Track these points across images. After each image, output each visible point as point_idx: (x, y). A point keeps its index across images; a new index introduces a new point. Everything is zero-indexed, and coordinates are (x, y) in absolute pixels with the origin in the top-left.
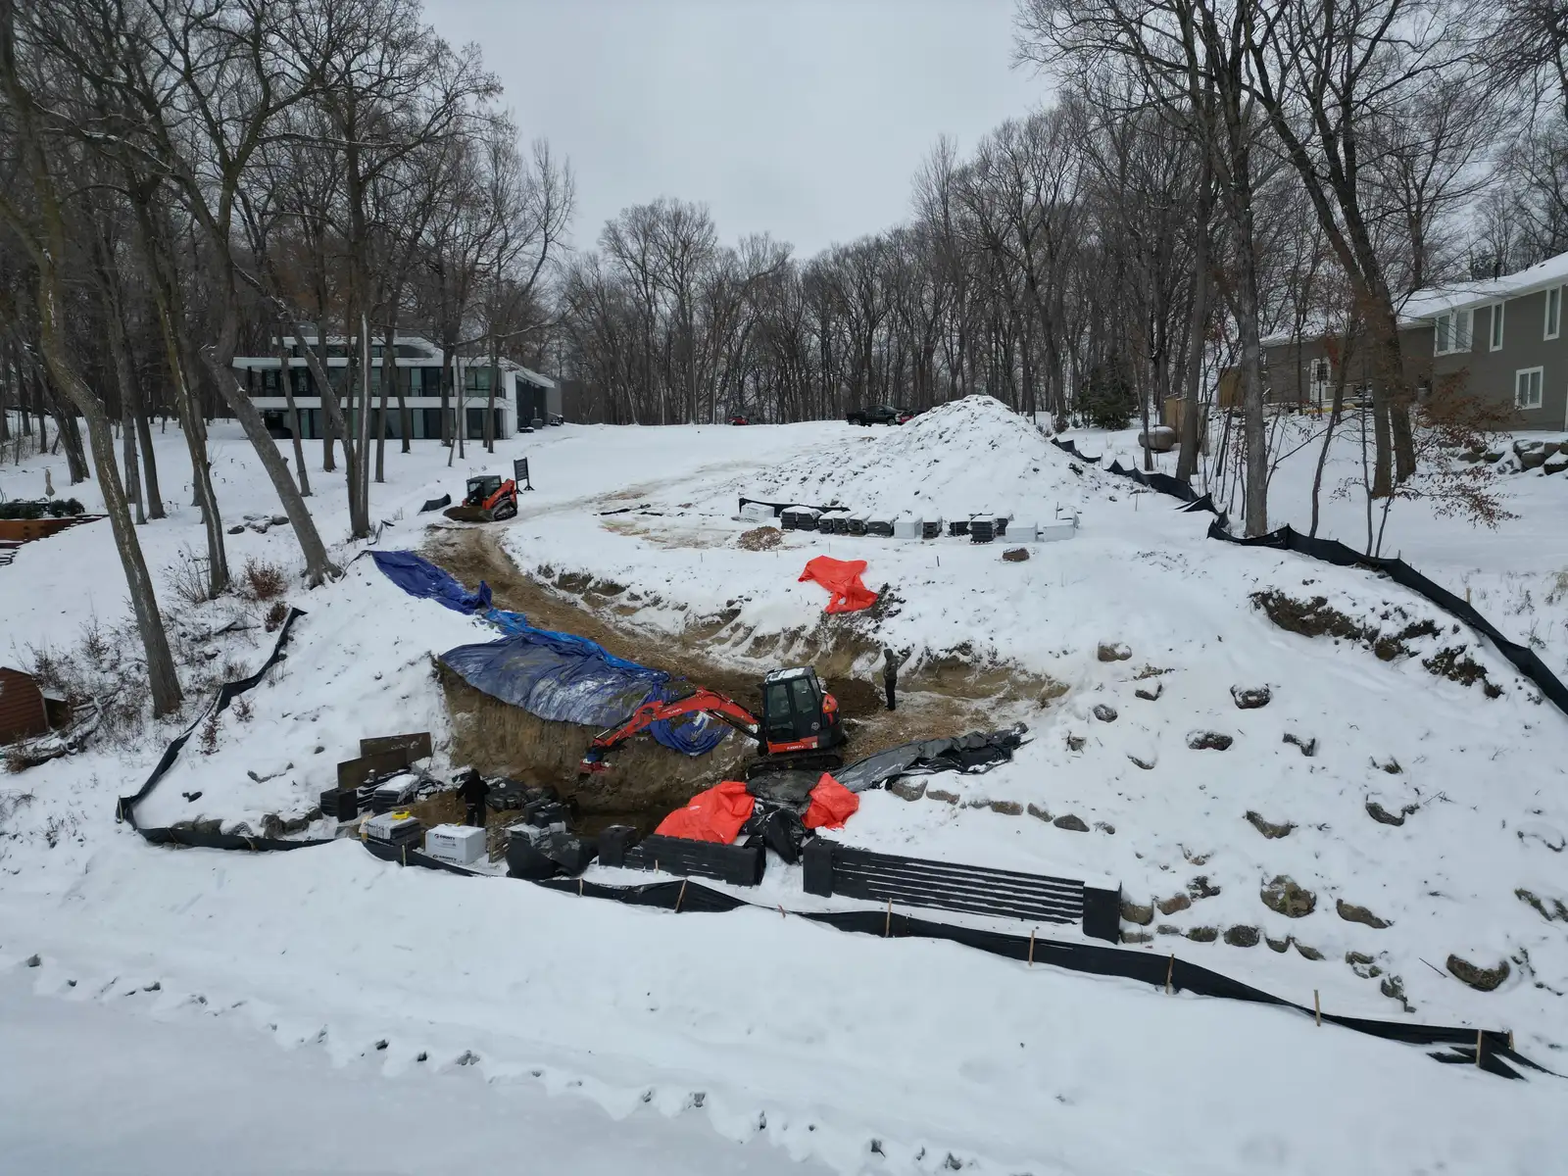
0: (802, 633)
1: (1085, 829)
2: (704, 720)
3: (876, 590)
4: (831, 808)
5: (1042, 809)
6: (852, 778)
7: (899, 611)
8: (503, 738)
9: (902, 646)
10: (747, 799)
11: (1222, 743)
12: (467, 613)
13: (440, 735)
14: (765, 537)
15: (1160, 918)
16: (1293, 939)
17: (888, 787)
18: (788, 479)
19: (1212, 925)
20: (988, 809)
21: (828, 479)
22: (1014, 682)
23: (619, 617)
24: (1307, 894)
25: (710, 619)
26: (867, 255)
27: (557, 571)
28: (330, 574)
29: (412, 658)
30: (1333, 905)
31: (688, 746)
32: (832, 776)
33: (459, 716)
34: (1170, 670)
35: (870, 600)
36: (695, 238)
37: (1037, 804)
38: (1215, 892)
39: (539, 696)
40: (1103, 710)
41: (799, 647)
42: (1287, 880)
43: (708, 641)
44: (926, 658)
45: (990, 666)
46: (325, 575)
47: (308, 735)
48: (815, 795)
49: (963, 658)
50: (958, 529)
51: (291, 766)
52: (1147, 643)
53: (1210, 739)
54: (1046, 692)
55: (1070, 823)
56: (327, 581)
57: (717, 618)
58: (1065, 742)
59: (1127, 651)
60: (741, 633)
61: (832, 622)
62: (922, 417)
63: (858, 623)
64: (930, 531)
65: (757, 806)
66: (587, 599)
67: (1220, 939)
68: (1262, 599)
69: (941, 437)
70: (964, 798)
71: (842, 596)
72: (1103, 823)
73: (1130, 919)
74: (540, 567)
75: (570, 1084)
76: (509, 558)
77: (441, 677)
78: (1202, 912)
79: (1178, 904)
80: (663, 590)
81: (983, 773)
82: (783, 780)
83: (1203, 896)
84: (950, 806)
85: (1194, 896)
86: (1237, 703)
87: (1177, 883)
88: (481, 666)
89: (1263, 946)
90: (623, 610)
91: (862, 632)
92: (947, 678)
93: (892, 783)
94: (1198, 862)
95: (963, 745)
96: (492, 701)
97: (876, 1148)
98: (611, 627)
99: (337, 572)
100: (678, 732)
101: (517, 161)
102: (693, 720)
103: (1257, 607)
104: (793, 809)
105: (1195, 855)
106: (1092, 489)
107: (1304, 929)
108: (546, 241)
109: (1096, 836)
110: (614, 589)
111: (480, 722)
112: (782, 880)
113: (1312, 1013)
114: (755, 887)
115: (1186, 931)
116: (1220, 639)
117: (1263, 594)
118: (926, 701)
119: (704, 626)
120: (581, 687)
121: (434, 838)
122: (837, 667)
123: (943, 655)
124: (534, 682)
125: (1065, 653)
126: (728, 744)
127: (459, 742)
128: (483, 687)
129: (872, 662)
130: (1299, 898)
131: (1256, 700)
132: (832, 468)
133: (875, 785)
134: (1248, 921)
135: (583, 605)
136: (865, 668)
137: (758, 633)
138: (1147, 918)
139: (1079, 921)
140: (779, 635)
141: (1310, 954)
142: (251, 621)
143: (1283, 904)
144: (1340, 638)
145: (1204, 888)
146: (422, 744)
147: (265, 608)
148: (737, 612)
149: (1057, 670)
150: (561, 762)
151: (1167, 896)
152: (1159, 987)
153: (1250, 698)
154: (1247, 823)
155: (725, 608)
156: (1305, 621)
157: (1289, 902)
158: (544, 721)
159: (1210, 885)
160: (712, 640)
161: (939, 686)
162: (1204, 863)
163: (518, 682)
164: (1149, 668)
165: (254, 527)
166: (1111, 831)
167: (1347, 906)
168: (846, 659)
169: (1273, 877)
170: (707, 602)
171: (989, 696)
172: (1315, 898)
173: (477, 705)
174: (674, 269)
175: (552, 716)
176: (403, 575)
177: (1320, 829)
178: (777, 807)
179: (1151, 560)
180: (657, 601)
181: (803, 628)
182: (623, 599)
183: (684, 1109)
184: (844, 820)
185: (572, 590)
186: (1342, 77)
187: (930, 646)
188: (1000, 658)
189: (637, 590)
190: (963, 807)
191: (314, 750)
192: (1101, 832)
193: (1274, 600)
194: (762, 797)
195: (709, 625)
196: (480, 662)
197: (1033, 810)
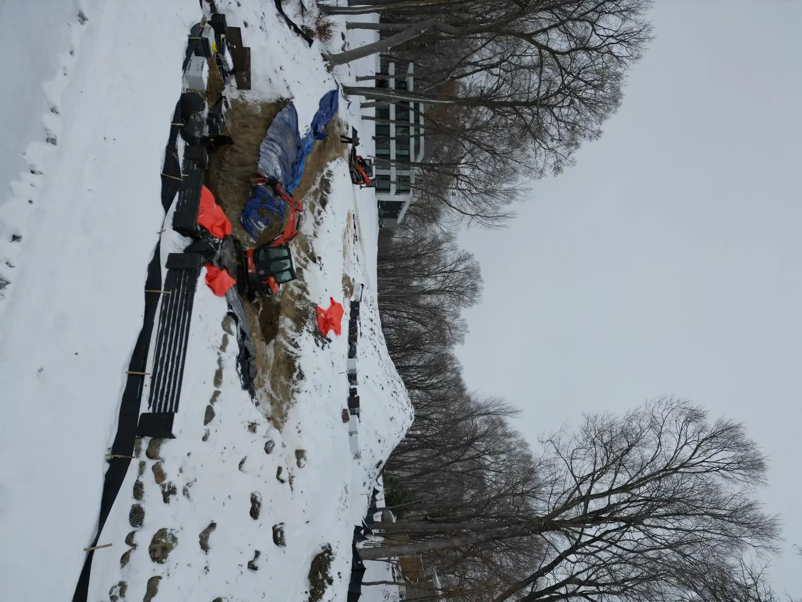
0: (305, 293)
1: (206, 423)
2: (261, 227)
3: (328, 336)
4: (216, 280)
5: (218, 399)
6: (233, 294)
7: (318, 345)
8: (247, 126)
9: (300, 344)
10: (222, 235)
11: (254, 513)
12: (312, 124)
13: (250, 96)
14: (348, 289)
15: (150, 463)
16: (135, 549)
17: (229, 314)
18: (371, 312)
19: (145, 497)
20: (217, 367)
21: (372, 332)
22: (282, 403)
23: (308, 204)
24: (165, 557)
25: (311, 247)
26: (458, 385)
27: (330, 179)
28: (329, 65)
29: (291, 88)
30: (158, 574)
31: (246, 217)
32: (234, 285)
33: (259, 107)
34: (292, 489)
35: (323, 331)
36: (465, 298)
37: (221, 396)
38: (166, 500)
39: (273, 146)
40: (271, 445)
41: (297, 291)
42: (174, 545)
43: (298, 245)
44: (294, 355)
45: (291, 389)
46: (328, 62)
47: (254, 22)
48: (224, 272)
49: (295, 375)
50: (353, 392)
51: (239, 5)
52: (305, 477)
53: (257, 505)
54: (277, 419)
55: (209, 415)
56: (325, 63)
57: (311, 251)
58: (253, 421)
59: (302, 465)
60: (303, 262)
61: (312, 309)
62: (403, 383)
63: (311, 322)
64: (352, 377)
65: (218, 240)
66: (316, 191)
67: (135, 502)
68: (328, 550)
69: (394, 392)
70: (223, 355)
71: (326, 316)
72: (209, 434)
73: (150, 444)
74: (331, 171)
75: (65, 68)
76: (334, 159)
77: (280, 102)
78: (153, 491)
79: (159, 475)
80: (324, 227)
81: (237, 370)
82: (232, 256)
83: (163, 492)
84: (219, 346)
85: (164, 486)
86: (275, 526)
87: (172, 477)
88: (287, 121)
89: (131, 529)
90: (312, 207)
91: (307, 324)
92: (283, 367)
93: (231, 315)
94: (185, 491)
95: (251, 363)
96: (268, 123)
97: (15, 238)
98: (303, 199)
99: (329, 69)
100: (255, 212)
101: (508, 203)
102: (261, 221)
103: (323, 548)
104: (216, 258)
105: (189, 489)
106: (369, 473)
107: (142, 555)
108: (472, 215)
109: (202, 430)
110: (324, 203)
111: (256, 116)
112: (176, 243)
113: (94, 544)
114: (172, 227)
115: (141, 479)
116: (307, 522)
117: (331, 550)
118: (269, 355)
119: (307, 244)
120: (278, 167)
121: (201, 61)
122: (287, 310)
123: (297, 364)
124: (280, 144)
125: (299, 432)
126: (248, 238)
127: (245, 105)
128: (276, 120)
129: (291, 328)
130: (162, 552)
131: (278, 538)
132: (377, 336)
133: (230, 306)
134: (147, 520)
135: (313, 188)
136: (286, 323)
137: (304, 270)
138: (151, 455)
139: (151, 410)
140: (303, 281)
141: (125, 559)
142: (306, 19)
143: (158, 542)
144: (309, 594)
145: (168, 493)
146: (244, 84)
147: (313, 28)
148: (315, 261)
149: (289, 426)
150: (236, 151)
151: (165, 468)
152: (110, 450)
153: (279, 533)
154: (209, 523)
155: (317, 256)
156: (318, 573)
157: (160, 545)
158: (258, 146)
159: (171, 497)
160: (298, 248)
161: (278, 363)
162: (184, 494)
163: (280, 138)
164: (293, 477)
165: (344, 45)
166: (205, 439)
167: (158, 582)
168: (292, 314)
169: (177, 535)
170: (319, 247)
171: (273, 389)
172: (162, 563)
173: (266, 117)
174: (451, 287)
175: (262, 149)
176: (328, 102)
177: (205, 568)
178: (217, 249)
179: (344, 491)
180: (318, 223)
181: (308, 293)
182: (318, 207)
183: (46, 130)
184: (209, 286)
185: (321, 183)
186: (584, 591)
187: (301, 358)
188: (296, 395)
189: (323, 214)
190: (219, 354)
191: (246, 21)
192: (203, 433)
193: (328, 556)
194: (223, 242)
195: (307, 247)
196: (289, 121)
197: (217, 394)
